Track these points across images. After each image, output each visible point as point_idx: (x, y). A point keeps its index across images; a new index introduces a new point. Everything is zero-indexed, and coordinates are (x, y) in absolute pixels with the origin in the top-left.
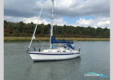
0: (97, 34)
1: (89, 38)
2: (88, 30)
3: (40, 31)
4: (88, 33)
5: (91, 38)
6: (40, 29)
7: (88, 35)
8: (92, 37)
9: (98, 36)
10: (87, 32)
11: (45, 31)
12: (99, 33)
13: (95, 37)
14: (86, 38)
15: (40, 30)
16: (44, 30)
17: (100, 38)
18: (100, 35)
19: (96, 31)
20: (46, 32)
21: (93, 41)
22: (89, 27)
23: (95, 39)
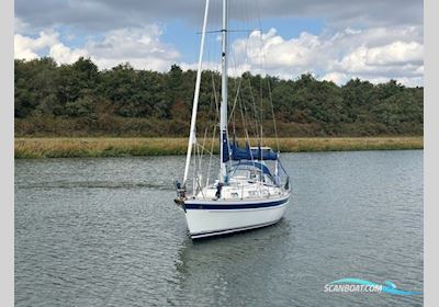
0: (345, 116)
1: (306, 134)
2: (299, 91)
3: (32, 101)
4: (298, 112)
5: (317, 136)
6: (31, 90)
7: (299, 120)
8: (322, 132)
9: (353, 126)
10: (294, 104)
11: (62, 98)
12: (355, 109)
13: (336, 133)
14: (291, 136)
15: (34, 94)
16: (52, 96)
17: (364, 135)
18: (363, 120)
19: (341, 99)
20: (68, 104)
21: (327, 150)
22: (306, 80)
23: (334, 141)
